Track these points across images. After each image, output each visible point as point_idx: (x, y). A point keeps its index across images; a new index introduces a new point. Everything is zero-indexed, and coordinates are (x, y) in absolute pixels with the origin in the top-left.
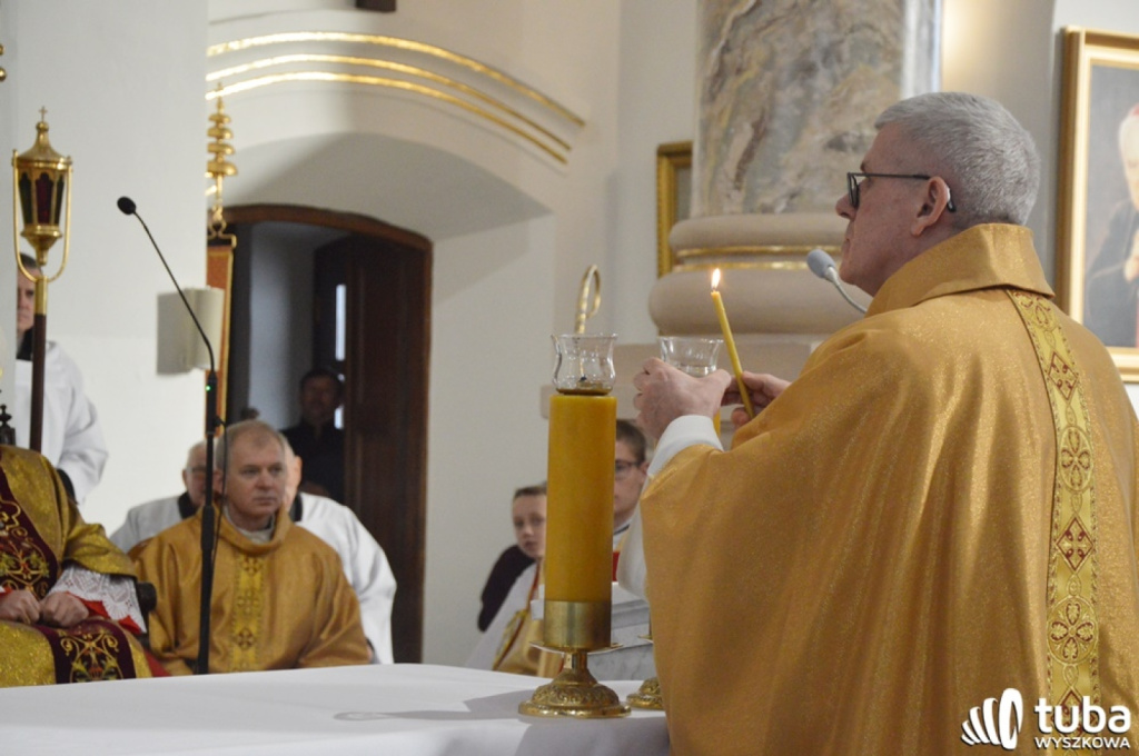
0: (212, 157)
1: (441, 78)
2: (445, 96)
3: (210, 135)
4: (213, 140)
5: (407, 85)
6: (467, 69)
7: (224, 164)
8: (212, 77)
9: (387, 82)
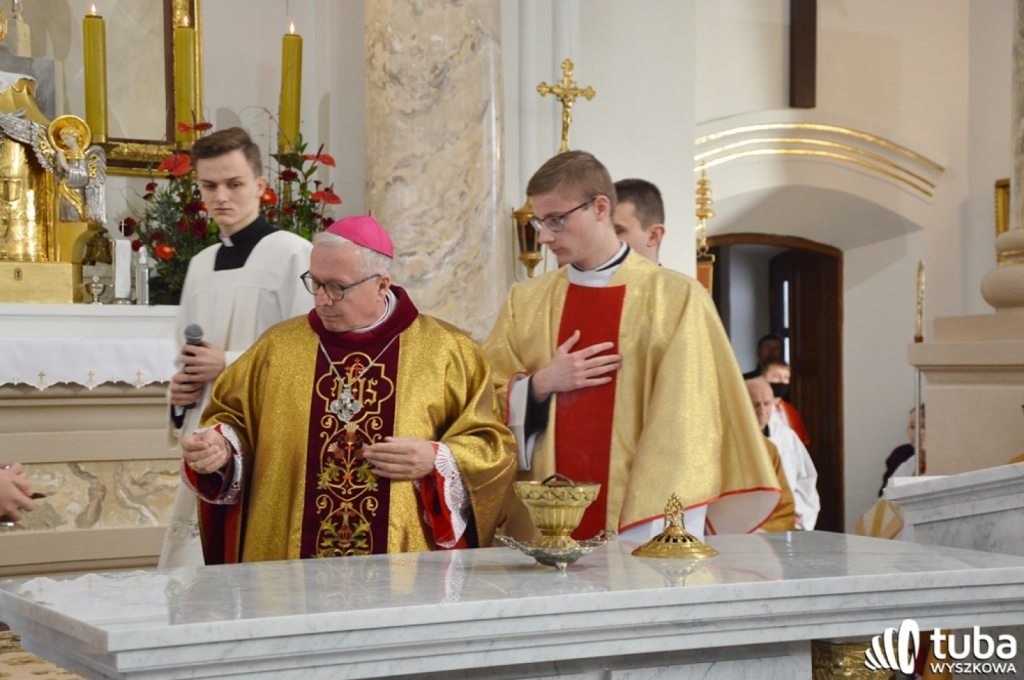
0: (699, 206)
1: (845, 147)
2: (848, 158)
3: (698, 193)
4: (700, 196)
5: (823, 153)
6: (863, 141)
7: (707, 211)
8: (698, 158)
9: (810, 152)
